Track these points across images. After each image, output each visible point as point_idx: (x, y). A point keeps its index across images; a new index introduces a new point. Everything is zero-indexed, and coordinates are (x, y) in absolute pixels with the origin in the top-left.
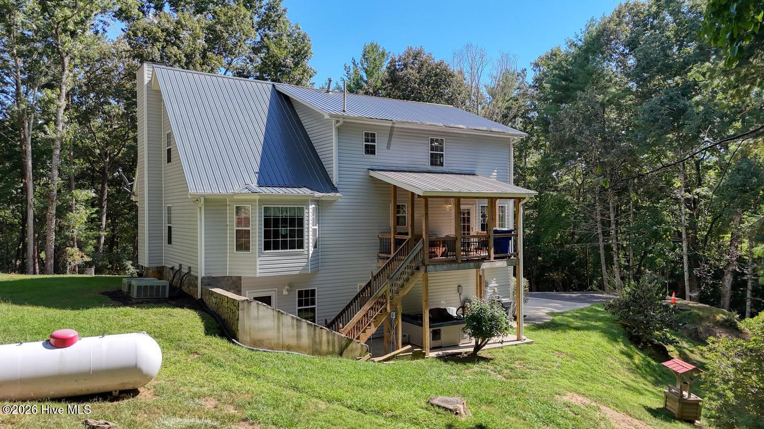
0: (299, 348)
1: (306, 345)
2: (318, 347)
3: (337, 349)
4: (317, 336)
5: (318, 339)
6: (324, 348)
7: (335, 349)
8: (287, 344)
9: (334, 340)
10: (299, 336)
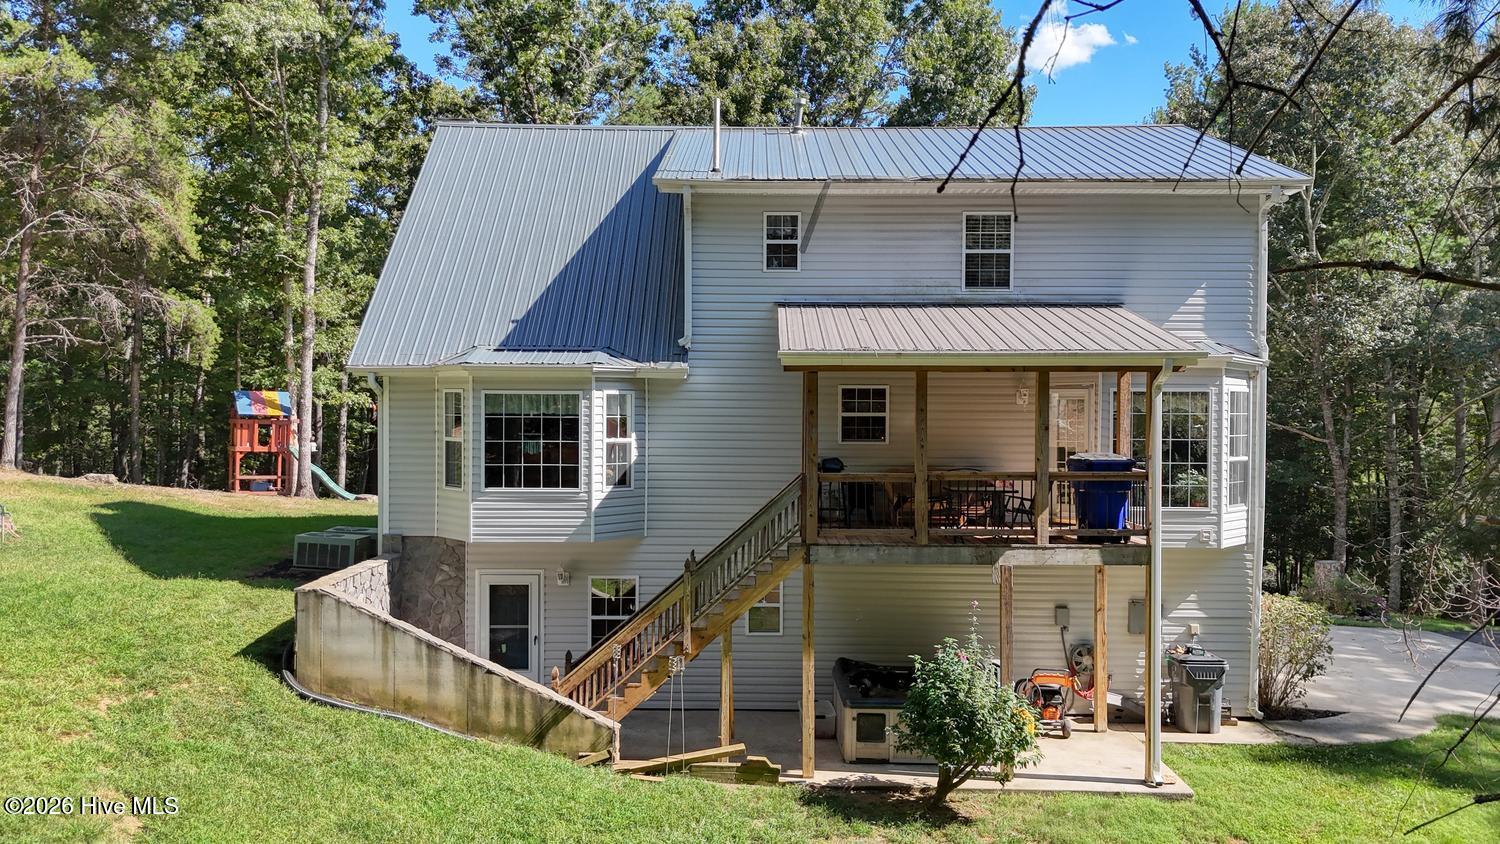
0: (431, 711)
1: (453, 705)
2: (480, 713)
3: (529, 724)
4: (479, 687)
5: (480, 696)
6: (497, 717)
7: (524, 725)
8: (405, 697)
9: (521, 703)
10: (433, 682)
